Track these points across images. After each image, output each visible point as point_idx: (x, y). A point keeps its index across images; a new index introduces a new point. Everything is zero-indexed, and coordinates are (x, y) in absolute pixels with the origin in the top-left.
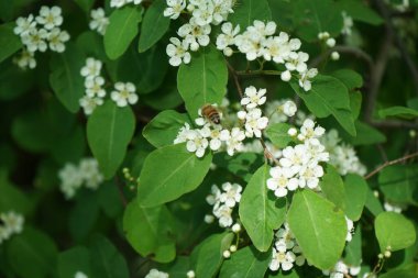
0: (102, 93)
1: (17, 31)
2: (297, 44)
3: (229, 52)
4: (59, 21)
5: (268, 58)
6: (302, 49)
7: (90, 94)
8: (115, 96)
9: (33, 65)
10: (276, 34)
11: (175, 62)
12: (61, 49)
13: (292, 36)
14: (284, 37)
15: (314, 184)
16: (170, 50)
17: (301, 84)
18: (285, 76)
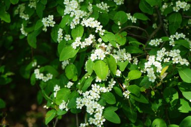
0: (62, 37)
1: (42, 21)
2: (99, 23)
3: (83, 25)
4: (53, 19)
5: (90, 26)
6: (101, 24)
7: (59, 37)
8: (65, 38)
9: (46, 30)
10: (94, 21)
11: (72, 28)
12: (53, 26)
13: (98, 21)
14: (97, 21)
15: (102, 59)
16: (71, 25)
17: (100, 33)
18: (96, 31)
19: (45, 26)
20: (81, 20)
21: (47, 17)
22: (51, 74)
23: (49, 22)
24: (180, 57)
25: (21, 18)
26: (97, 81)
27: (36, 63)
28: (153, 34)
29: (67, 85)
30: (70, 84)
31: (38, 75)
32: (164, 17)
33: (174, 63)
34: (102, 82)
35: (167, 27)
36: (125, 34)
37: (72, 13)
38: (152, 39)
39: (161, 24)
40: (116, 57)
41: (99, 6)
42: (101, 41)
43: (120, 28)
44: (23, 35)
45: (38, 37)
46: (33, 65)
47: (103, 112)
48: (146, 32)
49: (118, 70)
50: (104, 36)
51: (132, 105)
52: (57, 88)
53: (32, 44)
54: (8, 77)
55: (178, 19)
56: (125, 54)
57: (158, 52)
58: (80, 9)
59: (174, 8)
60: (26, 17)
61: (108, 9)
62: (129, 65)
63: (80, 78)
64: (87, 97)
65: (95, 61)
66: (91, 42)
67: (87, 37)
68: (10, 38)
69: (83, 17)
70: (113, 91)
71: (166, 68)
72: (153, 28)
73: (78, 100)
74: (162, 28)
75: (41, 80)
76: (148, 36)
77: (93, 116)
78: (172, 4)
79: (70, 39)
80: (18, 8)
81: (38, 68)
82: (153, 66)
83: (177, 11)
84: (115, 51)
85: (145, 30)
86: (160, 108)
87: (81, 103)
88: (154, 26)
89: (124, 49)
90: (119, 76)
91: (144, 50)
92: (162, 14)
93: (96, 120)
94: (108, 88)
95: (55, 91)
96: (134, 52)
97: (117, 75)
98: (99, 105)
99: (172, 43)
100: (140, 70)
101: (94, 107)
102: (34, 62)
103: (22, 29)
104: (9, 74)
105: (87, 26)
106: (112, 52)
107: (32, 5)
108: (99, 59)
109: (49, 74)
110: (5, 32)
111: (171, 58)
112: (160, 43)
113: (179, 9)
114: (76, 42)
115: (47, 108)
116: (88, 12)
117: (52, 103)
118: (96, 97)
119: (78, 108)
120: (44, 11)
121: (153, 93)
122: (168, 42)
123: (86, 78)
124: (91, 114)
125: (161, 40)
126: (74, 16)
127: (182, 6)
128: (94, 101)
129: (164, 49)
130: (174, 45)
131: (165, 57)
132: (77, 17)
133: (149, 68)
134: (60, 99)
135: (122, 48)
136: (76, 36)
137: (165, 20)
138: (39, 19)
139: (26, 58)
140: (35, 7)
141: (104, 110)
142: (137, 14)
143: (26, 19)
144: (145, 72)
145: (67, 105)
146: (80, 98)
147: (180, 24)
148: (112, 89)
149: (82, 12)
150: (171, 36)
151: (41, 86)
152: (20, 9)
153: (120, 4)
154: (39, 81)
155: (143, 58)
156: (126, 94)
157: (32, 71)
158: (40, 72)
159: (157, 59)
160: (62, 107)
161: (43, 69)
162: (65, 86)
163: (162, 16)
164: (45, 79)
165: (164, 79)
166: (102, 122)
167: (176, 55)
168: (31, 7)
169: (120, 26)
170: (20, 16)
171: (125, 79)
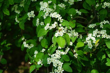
0: (39, 23)
1: (28, 14)
3: (51, 17)
5: (55, 17)
6: (61, 16)
7: (37, 23)
8: (41, 24)
9: (30, 19)
10: (57, 14)
11: (44, 18)
12: (34, 17)
13: (59, 14)
16: (44, 17)
17: (60, 21)
18: (58, 20)
19: (29, 17)
20: (50, 13)
21: (30, 12)
22: (33, 44)
23: (32, 15)
24: (106, 34)
25: (15, 13)
26: (59, 48)
27: (24, 38)
28: (91, 21)
29: (42, 51)
30: (43, 50)
31: (25, 45)
32: (97, 11)
33: (103, 37)
34: (62, 49)
35: (99, 17)
36: (75, 21)
37: (44, 10)
38: (91, 24)
39: (96, 15)
40: (70, 35)
41: (60, 5)
42: (61, 25)
43: (72, 18)
44: (17, 22)
45: (25, 24)
46: (22, 39)
47: (63, 66)
48: (87, 20)
49: (71, 42)
50: (62, 22)
51: (79, 62)
52: (36, 52)
53: (22, 27)
54: (9, 46)
55: (105, 13)
56: (75, 33)
57: (94, 31)
58: (49, 7)
59: (103, 6)
60: (19, 12)
61: (65, 7)
62: (77, 39)
63: (49, 46)
64: (53, 57)
65: (58, 37)
66: (55, 26)
67: (53, 23)
68: (9, 24)
69: (51, 12)
70: (68, 54)
71: (98, 40)
72: (91, 18)
73: (48, 59)
74: (96, 18)
75: (27, 47)
76: (88, 22)
77: (57, 68)
78: (102, 4)
79: (43, 24)
80: (14, 7)
81: (25, 41)
82: (91, 39)
83: (104, 8)
84: (69, 31)
85: (86, 19)
86: (95, 63)
87: (50, 61)
88: (92, 16)
89: (74, 30)
90: (72, 45)
91: (86, 31)
92: (96, 10)
93: (59, 71)
94: (65, 52)
95: (35, 54)
96: (80, 31)
97: (70, 45)
98: (60, 62)
99: (102, 26)
100: (83, 42)
101: (57, 63)
102: (23, 37)
103: (16, 19)
104: (9, 44)
105: (53, 17)
106: (67, 32)
107: (22, 5)
108: (60, 36)
109: (32, 44)
110: (7, 21)
111: (101, 35)
112: (95, 26)
113: (105, 7)
114: (47, 26)
115: (31, 64)
116: (53, 9)
117: (34, 61)
118: (58, 57)
119: (48, 63)
120: (28, 9)
121: (91, 55)
122: (99, 26)
123: (53, 46)
124: (56, 67)
125: (95, 24)
126: (46, 11)
127: (107, 5)
128: (57, 60)
129: (97, 30)
130: (103, 28)
131: (98, 34)
132: (47, 12)
133: (88, 41)
134: (38, 59)
135: (73, 29)
136: (47, 23)
137: (98, 13)
138: (26, 13)
139: (19, 36)
140: (24, 6)
141: (63, 65)
142: (82, 10)
143: (18, 13)
144: (86, 43)
145: (42, 62)
146: (49, 58)
147: (106, 15)
148: (68, 53)
149: (50, 9)
150: (101, 22)
151: (27, 51)
152: (15, 7)
153: (72, 4)
154: (26, 48)
155: (85, 35)
156: (76, 56)
157: (22, 43)
158: (27, 44)
159: (93, 36)
160: (39, 63)
161: (28, 41)
162: (41, 51)
163: (96, 11)
164: (30, 47)
165: (97, 47)
166: (62, 71)
167: (104, 33)
168: (21, 6)
169: (72, 17)
170: (15, 12)
171: (75, 47)
